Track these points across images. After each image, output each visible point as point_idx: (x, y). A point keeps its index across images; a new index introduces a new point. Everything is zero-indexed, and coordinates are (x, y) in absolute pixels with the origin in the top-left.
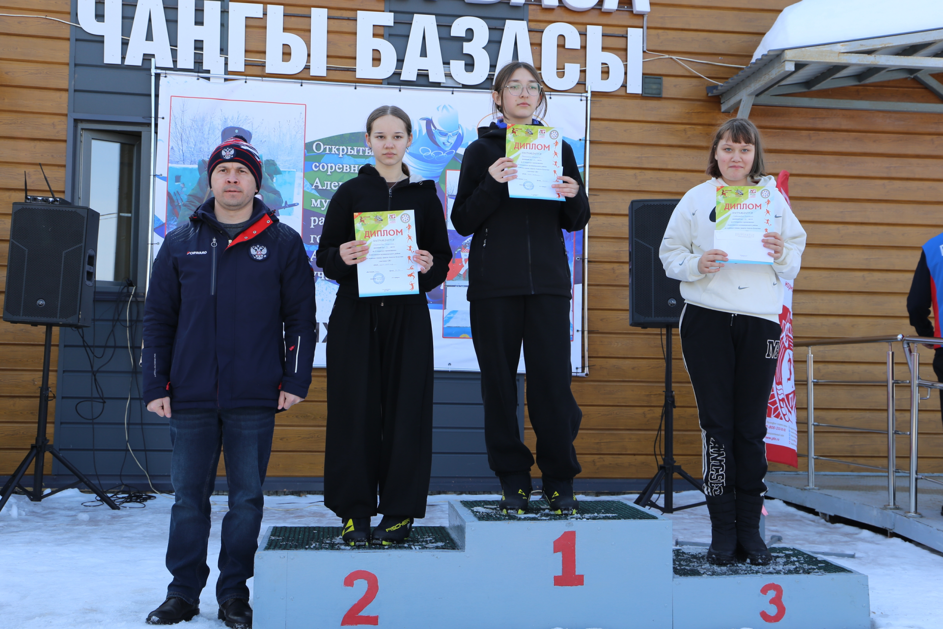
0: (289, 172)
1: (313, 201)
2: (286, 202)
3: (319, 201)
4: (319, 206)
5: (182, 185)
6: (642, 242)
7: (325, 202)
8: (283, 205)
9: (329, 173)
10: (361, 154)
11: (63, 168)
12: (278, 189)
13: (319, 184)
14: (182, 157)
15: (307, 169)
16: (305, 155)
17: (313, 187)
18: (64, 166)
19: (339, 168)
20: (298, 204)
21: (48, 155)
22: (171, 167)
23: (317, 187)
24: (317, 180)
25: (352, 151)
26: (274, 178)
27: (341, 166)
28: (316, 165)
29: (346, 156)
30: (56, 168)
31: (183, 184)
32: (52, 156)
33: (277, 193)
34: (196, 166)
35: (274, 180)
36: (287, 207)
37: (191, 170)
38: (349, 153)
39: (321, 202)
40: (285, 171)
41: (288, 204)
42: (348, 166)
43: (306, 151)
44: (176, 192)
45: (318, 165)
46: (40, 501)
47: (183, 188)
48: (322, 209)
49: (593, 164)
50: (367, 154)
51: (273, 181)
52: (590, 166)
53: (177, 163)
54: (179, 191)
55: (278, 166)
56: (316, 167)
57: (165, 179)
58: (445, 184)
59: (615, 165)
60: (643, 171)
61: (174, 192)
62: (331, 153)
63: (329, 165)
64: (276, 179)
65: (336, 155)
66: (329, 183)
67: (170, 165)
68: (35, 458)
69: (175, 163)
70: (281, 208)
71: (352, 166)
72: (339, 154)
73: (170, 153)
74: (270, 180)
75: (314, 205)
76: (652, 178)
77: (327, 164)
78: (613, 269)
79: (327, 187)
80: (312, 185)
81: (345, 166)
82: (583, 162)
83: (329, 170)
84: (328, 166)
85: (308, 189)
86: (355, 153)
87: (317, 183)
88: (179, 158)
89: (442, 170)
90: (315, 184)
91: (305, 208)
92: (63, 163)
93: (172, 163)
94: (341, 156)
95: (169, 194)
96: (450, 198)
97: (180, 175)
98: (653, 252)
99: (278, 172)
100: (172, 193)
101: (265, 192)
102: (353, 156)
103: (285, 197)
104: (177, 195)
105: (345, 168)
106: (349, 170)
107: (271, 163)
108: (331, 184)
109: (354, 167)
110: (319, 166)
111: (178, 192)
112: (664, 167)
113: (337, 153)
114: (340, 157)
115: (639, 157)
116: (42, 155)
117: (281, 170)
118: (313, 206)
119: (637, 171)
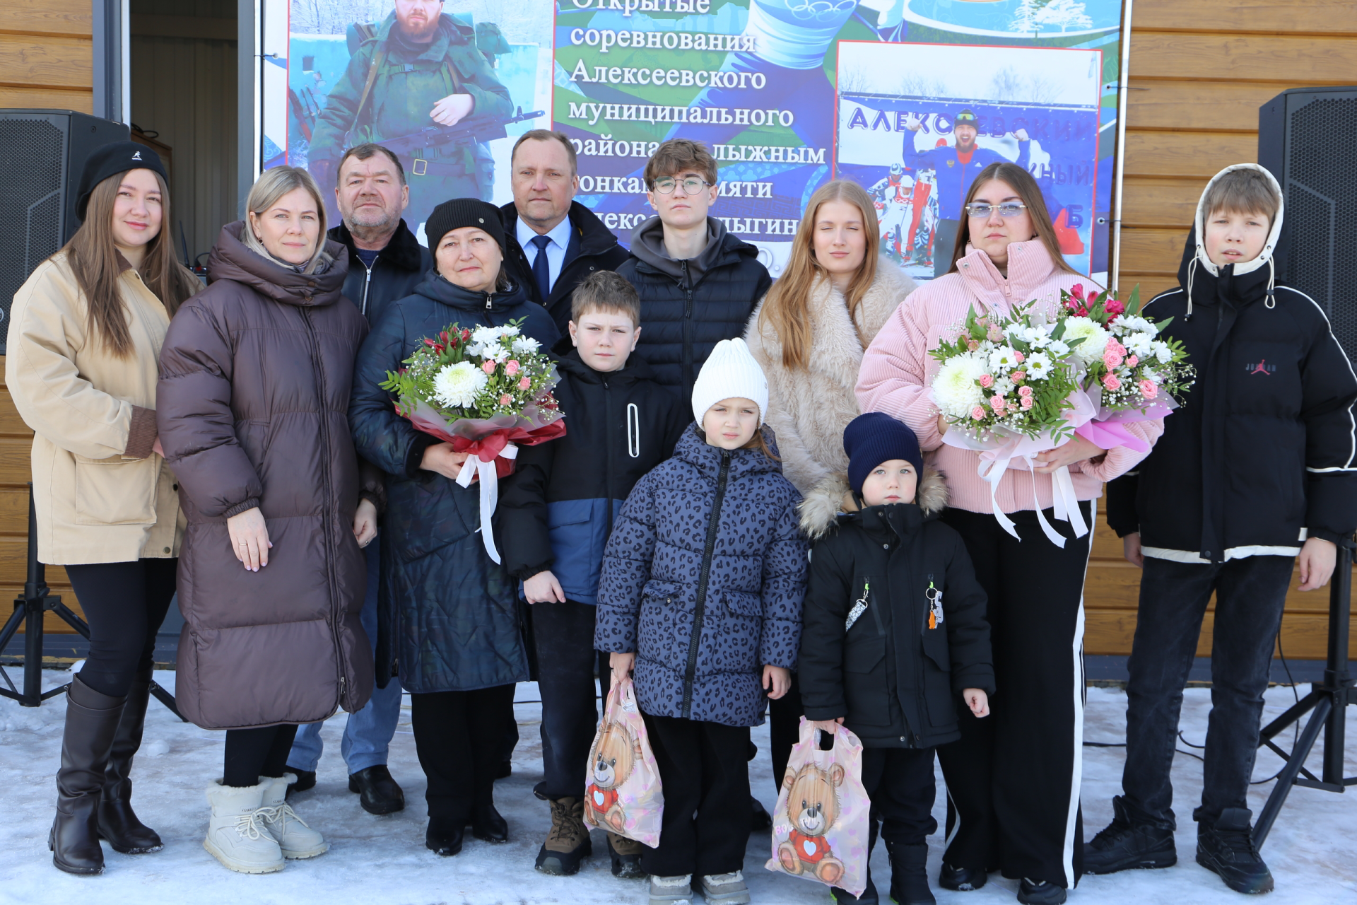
0: (525, 47)
1: (573, 106)
2: (519, 109)
3: (583, 106)
4: (584, 116)
5: (316, 76)
6: (1306, 188)
7: (597, 108)
8: (514, 115)
9: (604, 50)
10: (667, 9)
11: (87, 43)
12: (503, 81)
13: (584, 73)
14: (315, 19)
15: (559, 41)
16: (556, 12)
17: (573, 79)
18: (90, 38)
19: (624, 40)
20: (543, 113)
21: (57, 16)
22: (295, 40)
23: (579, 77)
24: (581, 64)
25: (650, 3)
26: (494, 60)
27: (628, 36)
28: (577, 34)
29: (637, 14)
30: (75, 41)
31: (319, 73)
32: (66, 17)
33: (501, 90)
34: (342, 38)
35: (497, 64)
36: (521, 119)
37: (334, 45)
38: (644, 8)
39: (588, 107)
40: (517, 46)
41: (523, 113)
42: (642, 36)
43: (558, 4)
44: (305, 90)
45: (581, 32)
46: (38, 704)
47: (318, 81)
48: (591, 123)
49: (1140, 24)
50: (679, 9)
51: (493, 66)
52: (1133, 30)
53: (307, 30)
54: (312, 88)
55: (503, 35)
56: (578, 36)
57: (284, 64)
58: (836, 69)
59: (1184, 26)
60: (1244, 37)
61: (302, 91)
62: (607, 9)
63: (605, 33)
64: (500, 63)
65: (617, 13)
66: (604, 69)
67: (292, 35)
68: (24, 621)
69: (303, 32)
70: (510, 120)
71: (650, 35)
72: (624, 11)
73: (291, 11)
74: (487, 65)
75: (574, 114)
76: (1260, 52)
77: (599, 32)
78: (1171, 241)
79: (600, 78)
80: (571, 74)
81: (635, 34)
82: (1118, 21)
83: (605, 44)
84: (601, 35)
85: (562, 81)
86: (656, 9)
87: (580, 70)
88: (310, 22)
89: (830, 41)
90: (576, 72)
91: (556, 120)
92: (88, 32)
93: (296, 31)
94: (627, 14)
95: (291, 94)
96: (845, 98)
97: (311, 55)
98: (1333, 211)
99: (503, 48)
100: (298, 93)
101: (479, 89)
102: (651, 13)
103: (518, 99)
104: (308, 95)
105: (635, 39)
106: (643, 43)
107: (490, 31)
108: (607, 72)
109: (654, 36)
110: (584, 36)
111: (308, 89)
112: (1288, 27)
113: (620, 7)
114: (627, 17)
115: (1236, 8)
116: (45, 16)
117: (510, 43)
118: (572, 116)
119: (1231, 38)
